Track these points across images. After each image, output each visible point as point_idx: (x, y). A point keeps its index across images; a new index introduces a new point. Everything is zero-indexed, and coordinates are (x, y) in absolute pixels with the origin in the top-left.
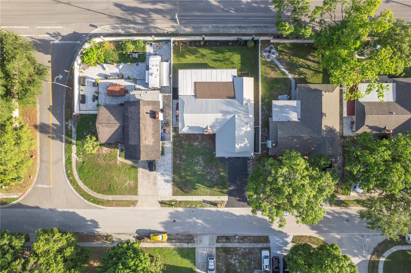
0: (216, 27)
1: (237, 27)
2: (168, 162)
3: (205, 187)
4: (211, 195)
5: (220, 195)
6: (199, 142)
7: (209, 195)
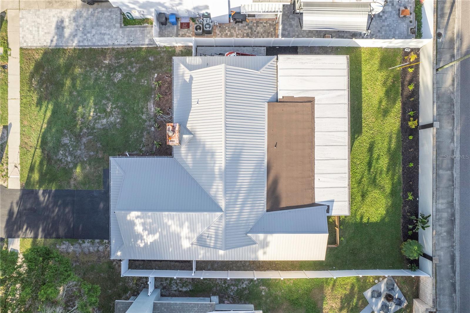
0: (453, 160)
1: (453, 215)
2: (106, 37)
3: (43, 130)
4: (23, 146)
5: (22, 170)
6: (155, 116)
7: (22, 140)
